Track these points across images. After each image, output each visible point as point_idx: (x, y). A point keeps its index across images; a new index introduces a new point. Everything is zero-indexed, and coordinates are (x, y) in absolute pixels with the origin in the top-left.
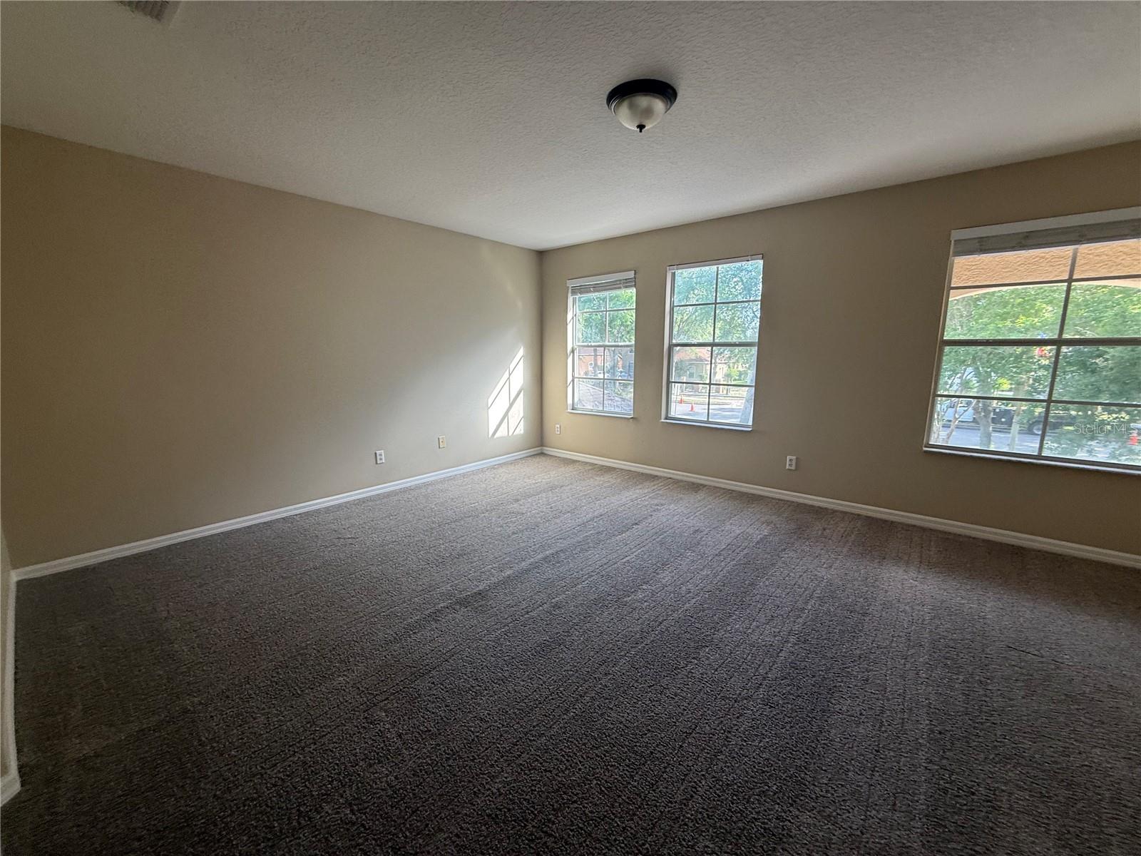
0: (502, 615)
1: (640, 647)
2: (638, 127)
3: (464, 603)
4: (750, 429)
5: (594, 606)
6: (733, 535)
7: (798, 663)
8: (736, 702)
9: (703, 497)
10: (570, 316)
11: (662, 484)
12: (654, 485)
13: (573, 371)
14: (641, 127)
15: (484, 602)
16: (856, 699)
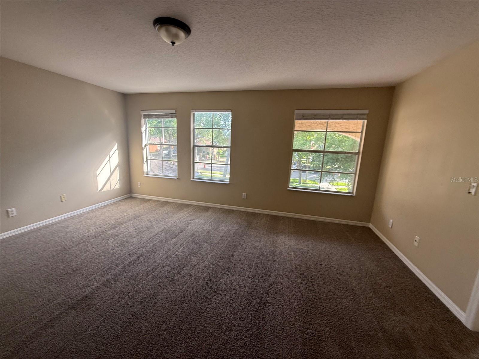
0: (101, 308)
1: (183, 307)
2: (172, 42)
3: (74, 307)
4: (228, 183)
5: (159, 287)
6: (223, 231)
7: (252, 293)
8: (229, 324)
9: (210, 214)
10: (143, 129)
11: (192, 209)
12: (189, 210)
13: (147, 156)
14: (173, 43)
15: (89, 302)
16: (274, 304)
